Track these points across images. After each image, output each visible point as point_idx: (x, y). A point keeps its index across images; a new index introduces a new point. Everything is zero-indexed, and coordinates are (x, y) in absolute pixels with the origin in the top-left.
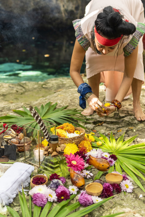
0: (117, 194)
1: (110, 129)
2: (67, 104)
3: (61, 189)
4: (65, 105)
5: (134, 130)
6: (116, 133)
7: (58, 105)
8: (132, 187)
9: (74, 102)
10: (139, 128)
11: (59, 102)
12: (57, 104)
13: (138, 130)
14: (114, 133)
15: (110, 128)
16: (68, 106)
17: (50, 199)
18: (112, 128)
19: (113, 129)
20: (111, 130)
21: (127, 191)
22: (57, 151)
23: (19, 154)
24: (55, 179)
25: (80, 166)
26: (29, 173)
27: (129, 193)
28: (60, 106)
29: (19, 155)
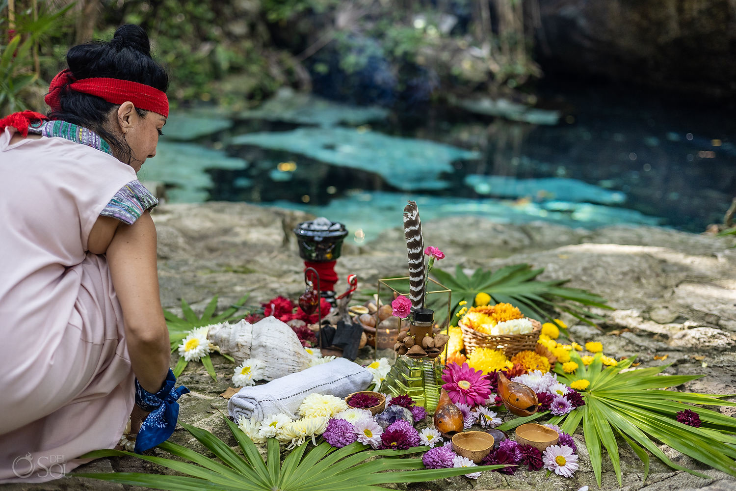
0: (529, 470)
1: (637, 348)
2: (569, 277)
3: (399, 425)
4: (562, 276)
5: (704, 365)
6: (647, 362)
7: (545, 274)
8: (574, 467)
9: (591, 275)
10: (721, 362)
11: (550, 267)
12: (541, 272)
13: (714, 366)
14: (642, 358)
15: (638, 345)
16: (569, 281)
17: (362, 438)
18: (642, 348)
19: (646, 349)
20: (637, 351)
21: (557, 472)
22: (424, 345)
23: (370, 351)
24: (398, 406)
25: (475, 394)
26: (353, 382)
27: (558, 476)
28: (548, 277)
29: (370, 353)
